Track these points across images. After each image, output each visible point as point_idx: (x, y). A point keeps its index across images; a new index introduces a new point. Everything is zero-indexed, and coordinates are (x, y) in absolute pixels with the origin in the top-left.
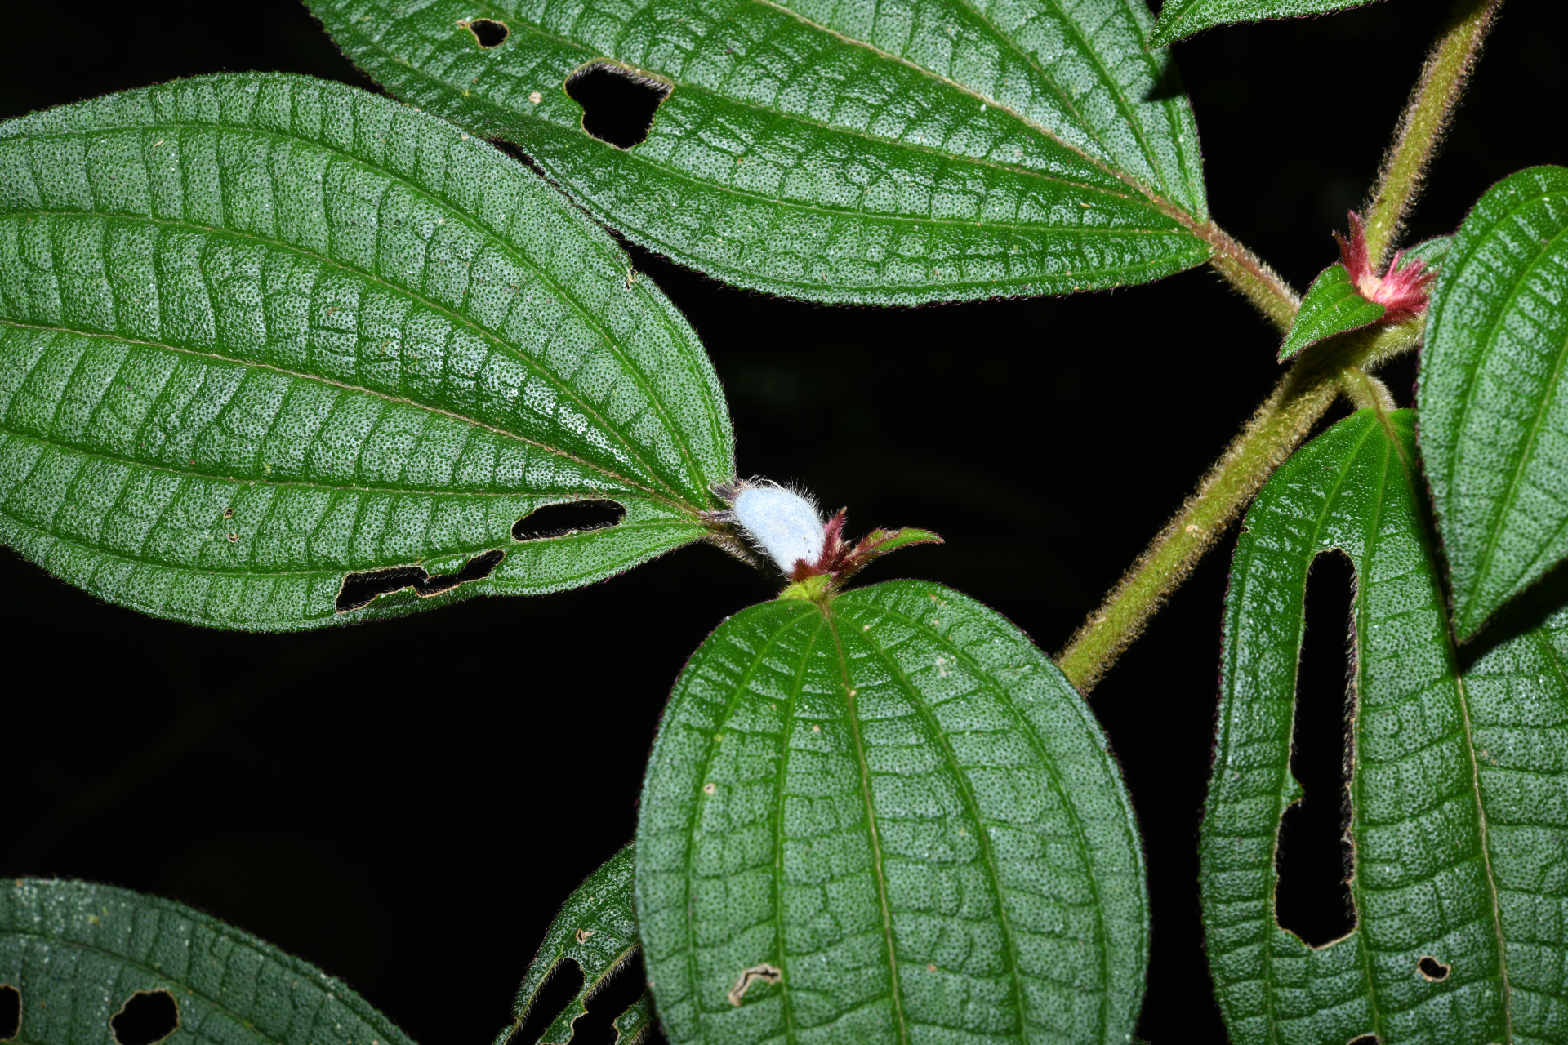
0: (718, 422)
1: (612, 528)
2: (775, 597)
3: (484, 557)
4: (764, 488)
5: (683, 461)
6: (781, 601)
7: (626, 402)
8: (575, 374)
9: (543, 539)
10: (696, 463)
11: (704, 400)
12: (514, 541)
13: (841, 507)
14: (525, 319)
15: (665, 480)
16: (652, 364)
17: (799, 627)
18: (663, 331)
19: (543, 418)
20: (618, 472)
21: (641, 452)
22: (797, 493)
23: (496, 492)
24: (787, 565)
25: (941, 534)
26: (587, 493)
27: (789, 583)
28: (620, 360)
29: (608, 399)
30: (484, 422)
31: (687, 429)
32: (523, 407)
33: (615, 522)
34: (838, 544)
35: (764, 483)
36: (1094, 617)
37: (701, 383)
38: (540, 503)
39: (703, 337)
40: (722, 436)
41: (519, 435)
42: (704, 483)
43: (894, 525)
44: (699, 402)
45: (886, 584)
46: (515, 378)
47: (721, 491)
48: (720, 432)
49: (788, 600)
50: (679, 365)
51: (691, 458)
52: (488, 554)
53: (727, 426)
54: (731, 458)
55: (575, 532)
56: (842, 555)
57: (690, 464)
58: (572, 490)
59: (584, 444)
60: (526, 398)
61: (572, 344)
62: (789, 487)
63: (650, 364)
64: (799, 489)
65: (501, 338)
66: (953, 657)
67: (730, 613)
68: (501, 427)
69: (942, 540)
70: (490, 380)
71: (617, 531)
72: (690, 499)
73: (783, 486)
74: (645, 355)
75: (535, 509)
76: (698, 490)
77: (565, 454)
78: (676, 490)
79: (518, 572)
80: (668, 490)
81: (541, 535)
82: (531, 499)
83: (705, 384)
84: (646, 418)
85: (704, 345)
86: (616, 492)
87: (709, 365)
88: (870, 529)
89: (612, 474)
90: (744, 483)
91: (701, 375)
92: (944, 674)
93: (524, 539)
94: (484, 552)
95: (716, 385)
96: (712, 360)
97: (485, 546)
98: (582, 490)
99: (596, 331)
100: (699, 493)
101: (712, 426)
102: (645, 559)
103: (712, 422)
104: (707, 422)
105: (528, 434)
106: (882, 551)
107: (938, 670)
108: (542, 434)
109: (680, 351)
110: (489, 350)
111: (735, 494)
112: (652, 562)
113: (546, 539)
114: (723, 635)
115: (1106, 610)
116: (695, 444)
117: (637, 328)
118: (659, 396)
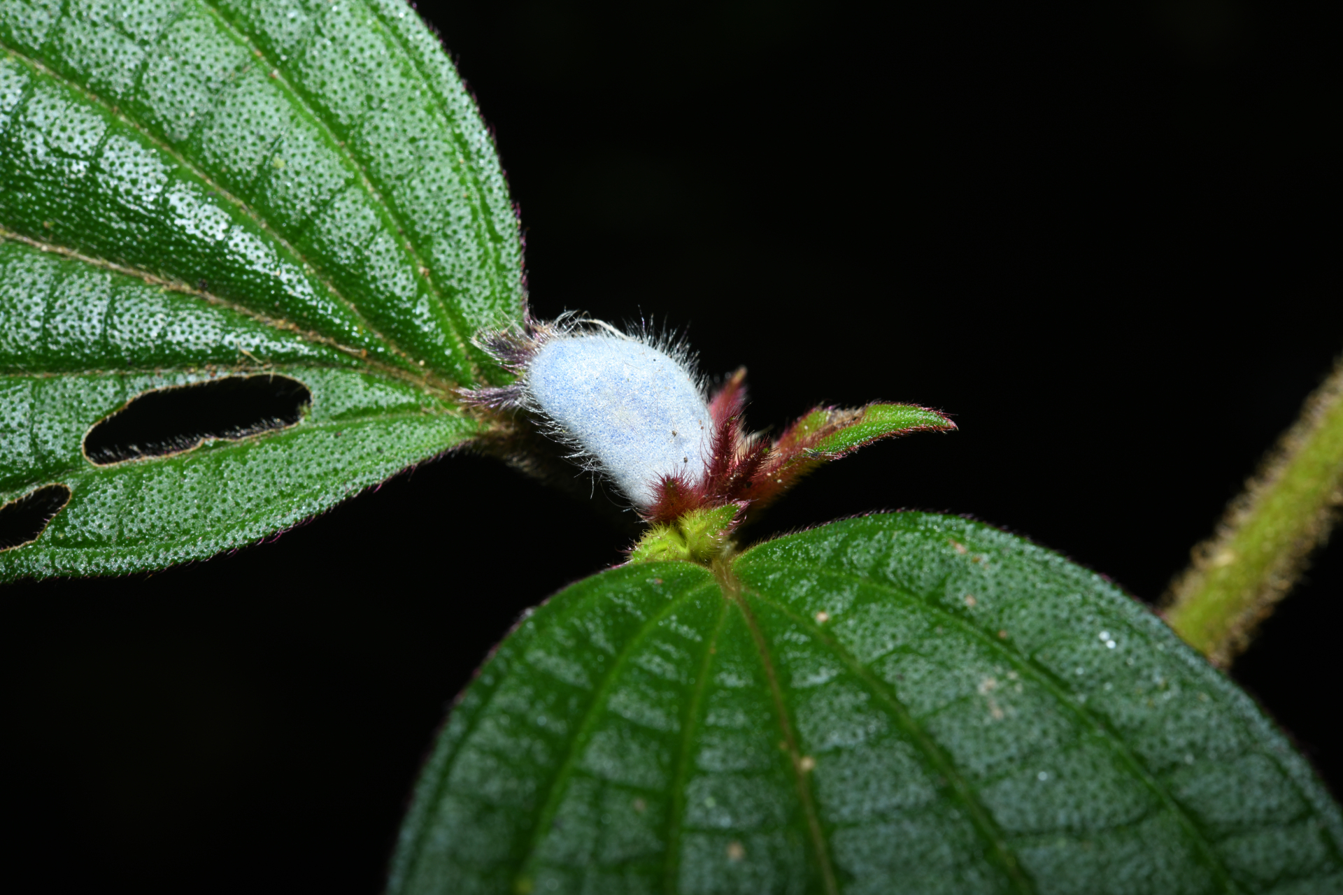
0: (486, 209)
1: (286, 430)
2: (622, 558)
3: (30, 501)
4: (589, 339)
5: (421, 290)
6: (637, 568)
7: (303, 179)
8: (198, 127)
9: (147, 459)
10: (448, 294)
11: (456, 169)
12: (90, 465)
13: (733, 368)
14: (94, 24)
15: (386, 331)
16: (350, 102)
17: (681, 621)
18: (370, 36)
19: (137, 218)
20: (292, 317)
21: (337, 276)
22: (654, 345)
23: (51, 369)
24: (643, 491)
25: (948, 411)
26: (233, 363)
27: (647, 527)
28: (288, 96)
29: (265, 171)
30: (22, 231)
31: (427, 224)
32: (97, 196)
33: (291, 417)
34: (743, 445)
35: (587, 327)
36: (1205, 555)
37: (448, 137)
38: (138, 386)
39: (451, 46)
40: (496, 238)
41: (93, 254)
42: (465, 331)
43: (852, 398)
44: (447, 171)
45: (853, 523)
46: (78, 140)
47: (500, 346)
48: (491, 230)
49: (651, 564)
50: (403, 101)
51: (436, 285)
52: (38, 494)
53: (507, 219)
54: (516, 278)
55: (211, 441)
56: (751, 465)
57: (435, 295)
58: (199, 359)
59: (221, 266)
60: (100, 178)
61: (189, 69)
62: (637, 332)
63: (347, 103)
64: (657, 336)
65: (48, 62)
66: (1013, 675)
67: (535, 601)
68: (57, 241)
69: (952, 424)
70: (28, 147)
71: (295, 436)
72: (441, 369)
73: (623, 329)
74: (335, 86)
75: (129, 400)
76: (453, 346)
77: (186, 288)
78: (411, 350)
79: (100, 524)
80: (393, 351)
81: (145, 450)
82: (121, 378)
83: (459, 138)
84: (342, 206)
85: (453, 59)
86: (292, 358)
87: (466, 100)
88: (802, 409)
89: (281, 323)
90: (546, 329)
91: (450, 119)
92: (997, 713)
93: (110, 460)
94: (31, 490)
95: (479, 137)
96: (471, 89)
97: (33, 476)
98: (224, 356)
99: (237, 43)
100: (455, 353)
101: (475, 219)
102: (353, 487)
103: (474, 212)
104: (465, 212)
105: (111, 253)
106: (832, 450)
107: (985, 708)
108: (138, 250)
109: (405, 74)
110: (24, 88)
111: (527, 352)
112: (369, 493)
113: (154, 459)
114: (520, 653)
115: (1227, 536)
116: (443, 253)
117: (318, 31)
118: (365, 161)
